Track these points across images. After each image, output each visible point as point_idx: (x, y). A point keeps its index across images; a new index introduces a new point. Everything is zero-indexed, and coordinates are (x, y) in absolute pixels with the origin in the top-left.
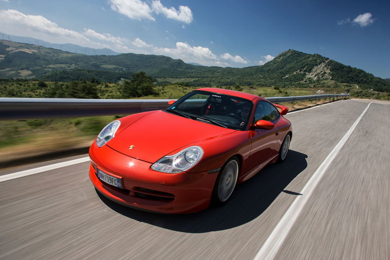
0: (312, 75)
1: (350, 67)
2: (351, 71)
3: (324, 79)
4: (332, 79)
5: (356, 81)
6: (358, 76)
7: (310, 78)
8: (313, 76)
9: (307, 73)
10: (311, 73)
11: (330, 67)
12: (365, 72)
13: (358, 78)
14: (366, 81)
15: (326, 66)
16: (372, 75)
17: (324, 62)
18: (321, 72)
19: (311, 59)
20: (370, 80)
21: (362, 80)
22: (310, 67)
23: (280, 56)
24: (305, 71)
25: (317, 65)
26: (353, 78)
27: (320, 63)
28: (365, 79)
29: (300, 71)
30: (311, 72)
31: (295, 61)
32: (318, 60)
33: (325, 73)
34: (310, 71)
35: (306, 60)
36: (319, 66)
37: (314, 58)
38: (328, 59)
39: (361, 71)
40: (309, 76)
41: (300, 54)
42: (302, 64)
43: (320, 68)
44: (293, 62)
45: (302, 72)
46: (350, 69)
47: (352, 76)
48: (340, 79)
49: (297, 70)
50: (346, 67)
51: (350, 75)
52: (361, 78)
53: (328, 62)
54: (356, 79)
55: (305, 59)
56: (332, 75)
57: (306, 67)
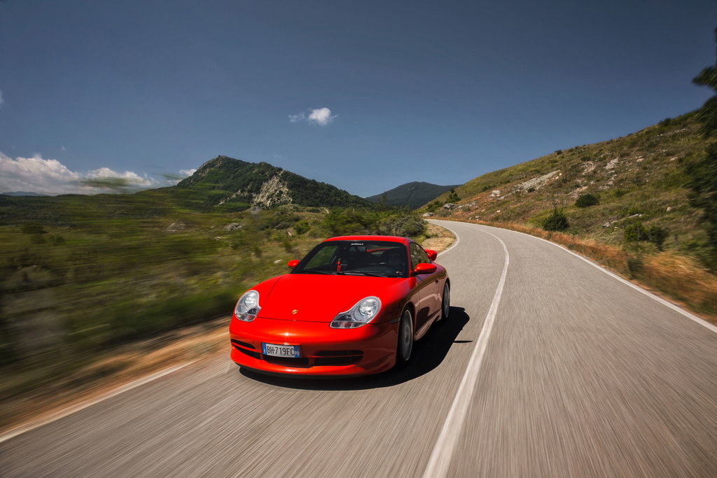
0: (262, 197)
1: (314, 181)
2: (318, 188)
3: (281, 204)
4: (293, 202)
5: (328, 202)
6: (328, 194)
7: (260, 203)
8: (265, 199)
9: (254, 195)
10: (261, 195)
11: (286, 183)
12: (337, 189)
13: (329, 199)
14: (340, 202)
15: (280, 181)
16: (346, 192)
17: (276, 174)
18: (276, 191)
19: (256, 170)
20: (344, 199)
21: (335, 200)
22: (256, 185)
23: (205, 168)
24: (250, 191)
25: (266, 180)
26: (322, 198)
27: (271, 177)
28: (338, 199)
29: (242, 192)
30: (259, 193)
31: (232, 176)
32: (267, 172)
33: (281, 192)
34: (258, 191)
35: (248, 173)
36: (271, 182)
37: (261, 169)
38: (280, 170)
39: (331, 188)
40: (259, 199)
41: (237, 164)
42: (244, 180)
43: (272, 186)
44: (228, 177)
45: (246, 194)
46: (315, 186)
47: (321, 195)
48: (305, 201)
49: (237, 191)
50: (309, 181)
51: (318, 194)
52: (334, 198)
53: (282, 175)
54: (326, 200)
55: (247, 171)
56: (293, 196)
57: (251, 185)
